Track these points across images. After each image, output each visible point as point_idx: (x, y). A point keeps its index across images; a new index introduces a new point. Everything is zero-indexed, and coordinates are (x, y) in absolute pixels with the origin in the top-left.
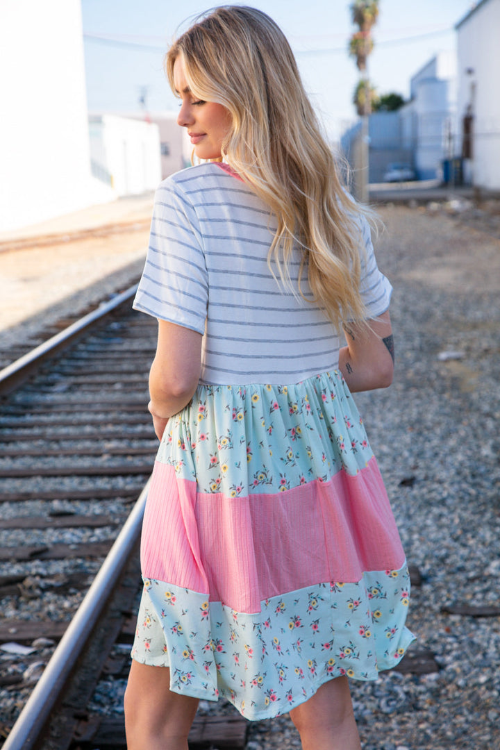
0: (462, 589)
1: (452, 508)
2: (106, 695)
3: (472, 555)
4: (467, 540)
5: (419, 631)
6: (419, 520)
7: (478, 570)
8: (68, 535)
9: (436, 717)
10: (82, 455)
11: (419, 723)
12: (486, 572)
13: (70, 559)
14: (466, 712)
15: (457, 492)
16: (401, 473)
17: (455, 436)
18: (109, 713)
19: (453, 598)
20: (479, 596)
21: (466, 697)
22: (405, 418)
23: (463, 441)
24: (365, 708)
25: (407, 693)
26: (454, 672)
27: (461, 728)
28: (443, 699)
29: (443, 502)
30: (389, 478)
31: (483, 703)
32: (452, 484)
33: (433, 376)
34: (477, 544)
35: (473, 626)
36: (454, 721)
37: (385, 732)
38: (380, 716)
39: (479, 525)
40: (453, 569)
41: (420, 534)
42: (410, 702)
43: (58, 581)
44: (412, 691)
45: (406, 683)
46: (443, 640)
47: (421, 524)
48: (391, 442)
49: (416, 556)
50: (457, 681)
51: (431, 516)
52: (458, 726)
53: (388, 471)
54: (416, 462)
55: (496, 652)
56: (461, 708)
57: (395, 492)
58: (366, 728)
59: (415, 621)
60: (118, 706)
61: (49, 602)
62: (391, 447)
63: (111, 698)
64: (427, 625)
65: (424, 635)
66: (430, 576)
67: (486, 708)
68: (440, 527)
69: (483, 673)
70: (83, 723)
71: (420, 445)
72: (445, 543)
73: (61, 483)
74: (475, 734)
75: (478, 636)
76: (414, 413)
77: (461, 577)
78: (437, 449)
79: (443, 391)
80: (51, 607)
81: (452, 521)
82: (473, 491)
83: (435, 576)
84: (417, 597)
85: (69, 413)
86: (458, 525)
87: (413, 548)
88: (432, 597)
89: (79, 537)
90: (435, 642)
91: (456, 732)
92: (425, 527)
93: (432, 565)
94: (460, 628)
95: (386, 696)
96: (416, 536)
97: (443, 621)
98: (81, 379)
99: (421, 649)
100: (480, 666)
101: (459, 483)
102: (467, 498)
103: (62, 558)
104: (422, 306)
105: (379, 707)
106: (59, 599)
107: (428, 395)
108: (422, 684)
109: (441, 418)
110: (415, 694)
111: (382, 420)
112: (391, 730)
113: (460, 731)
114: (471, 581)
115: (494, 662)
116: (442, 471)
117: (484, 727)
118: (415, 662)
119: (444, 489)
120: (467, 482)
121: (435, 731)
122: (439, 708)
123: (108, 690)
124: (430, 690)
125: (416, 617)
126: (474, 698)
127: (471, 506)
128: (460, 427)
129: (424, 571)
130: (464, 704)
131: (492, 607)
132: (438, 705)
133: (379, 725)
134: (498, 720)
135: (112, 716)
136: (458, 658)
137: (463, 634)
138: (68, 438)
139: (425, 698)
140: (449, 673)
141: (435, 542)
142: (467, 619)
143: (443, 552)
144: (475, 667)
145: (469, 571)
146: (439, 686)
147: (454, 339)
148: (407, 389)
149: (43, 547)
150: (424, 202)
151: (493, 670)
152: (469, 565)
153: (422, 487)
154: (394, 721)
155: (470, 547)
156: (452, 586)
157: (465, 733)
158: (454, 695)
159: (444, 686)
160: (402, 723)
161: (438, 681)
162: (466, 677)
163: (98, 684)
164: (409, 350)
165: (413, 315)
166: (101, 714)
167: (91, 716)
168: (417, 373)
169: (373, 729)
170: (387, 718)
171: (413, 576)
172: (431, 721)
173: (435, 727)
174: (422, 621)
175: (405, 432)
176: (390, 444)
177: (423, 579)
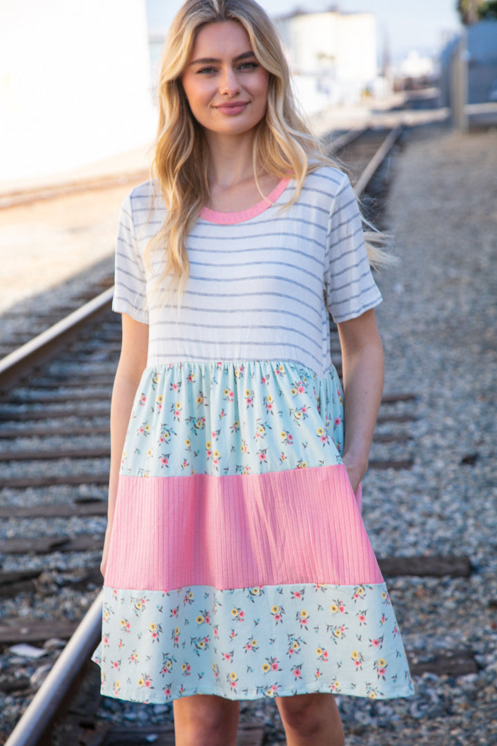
5: (463, 628)
8: (93, 525)
9: (471, 723)
11: (452, 728)
13: (92, 551)
16: (464, 450)
18: (118, 720)
22: (478, 385)
24: (394, 713)
25: (441, 697)
26: (494, 672)
27: (496, 734)
28: (479, 702)
30: (450, 456)
36: (489, 726)
37: (414, 739)
38: (410, 721)
41: (476, 518)
42: (443, 706)
43: (76, 576)
44: (447, 694)
45: (442, 685)
46: (487, 637)
47: (478, 507)
48: (458, 413)
49: (469, 544)
50: (496, 684)
51: (491, 498)
52: (493, 732)
53: (450, 447)
54: (482, 437)
57: (454, 471)
58: (393, 734)
59: (460, 617)
60: (128, 712)
61: (65, 599)
62: (456, 420)
63: (122, 705)
64: (473, 620)
65: (467, 632)
66: (482, 566)
70: (90, 731)
71: (489, 416)
76: (488, 379)
80: (68, 605)
83: (487, 565)
84: (464, 590)
85: (106, 385)
87: (466, 535)
88: (481, 589)
91: (490, 738)
92: (484, 510)
93: (485, 553)
95: (418, 699)
96: (471, 522)
97: (491, 617)
99: (462, 648)
103: (84, 550)
105: (409, 711)
106: (75, 595)
108: (458, 686)
110: (449, 697)
111: (452, 389)
112: (420, 736)
118: (453, 662)
121: (468, 738)
122: (474, 712)
124: (466, 693)
125: (461, 612)
129: (474, 560)
132: (473, 709)
133: (408, 731)
135: (122, 724)
138: (103, 414)
139: (460, 701)
140: (488, 674)
141: (492, 527)
146: (476, 688)
148: (483, 352)
149: (65, 538)
153: (486, 465)
154: (424, 727)
158: (491, 698)
159: (482, 688)
160: (433, 729)
161: (475, 683)
166: (111, 722)
167: (99, 723)
169: (401, 736)
170: (416, 723)
171: (461, 567)
172: (465, 726)
173: (467, 734)
174: (467, 617)
175: (475, 401)
176: (456, 416)
177: (472, 570)
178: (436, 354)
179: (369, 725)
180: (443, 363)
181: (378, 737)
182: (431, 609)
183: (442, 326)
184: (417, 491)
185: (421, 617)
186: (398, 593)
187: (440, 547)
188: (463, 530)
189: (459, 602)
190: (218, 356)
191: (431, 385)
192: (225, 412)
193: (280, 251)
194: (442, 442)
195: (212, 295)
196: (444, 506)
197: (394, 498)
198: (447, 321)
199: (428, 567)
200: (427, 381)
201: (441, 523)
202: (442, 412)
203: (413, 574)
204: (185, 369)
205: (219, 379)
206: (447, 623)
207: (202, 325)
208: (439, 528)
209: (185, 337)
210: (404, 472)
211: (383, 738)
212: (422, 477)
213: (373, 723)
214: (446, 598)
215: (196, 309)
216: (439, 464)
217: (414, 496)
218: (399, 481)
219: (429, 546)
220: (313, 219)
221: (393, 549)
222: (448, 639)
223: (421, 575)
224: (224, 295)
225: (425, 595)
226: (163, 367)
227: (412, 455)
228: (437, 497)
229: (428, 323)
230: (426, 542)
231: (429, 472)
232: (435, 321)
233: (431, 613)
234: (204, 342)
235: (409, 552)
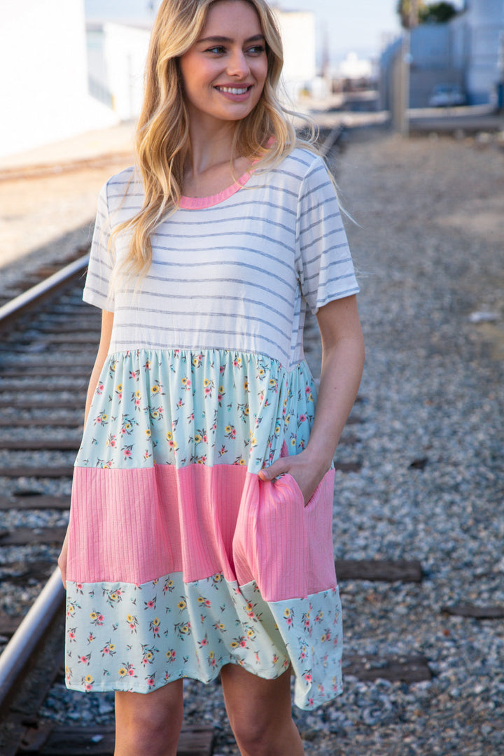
0: (467, 586)
1: (466, 494)
2: (60, 700)
3: (482, 549)
4: (479, 531)
5: (415, 634)
6: (427, 507)
7: (487, 566)
8: (33, 519)
9: (424, 730)
10: (55, 426)
11: (405, 736)
12: (496, 569)
13: (32, 545)
14: (457, 725)
15: (473, 476)
16: (412, 454)
17: (478, 411)
18: (63, 720)
19: (456, 597)
20: (485, 595)
21: (459, 708)
22: (425, 390)
23: (487, 417)
24: (346, 719)
25: (394, 703)
26: (448, 680)
27: (450, 743)
28: (433, 710)
29: (456, 488)
30: (398, 459)
31: (477, 716)
32: (468, 467)
33: (461, 341)
34: (489, 537)
35: (475, 629)
36: (443, 735)
37: (366, 746)
38: (362, 727)
39: (494, 515)
40: (459, 564)
41: (426, 523)
42: (396, 713)
43: (16, 570)
44: (400, 701)
45: (394, 691)
46: (440, 644)
47: (429, 513)
48: (406, 417)
49: (420, 549)
50: (450, 691)
51: (441, 504)
52: (447, 740)
53: (398, 451)
54: (430, 442)
55: (497, 659)
56: (452, 720)
57: (403, 475)
58: (345, 741)
59: (412, 622)
60: (73, 712)
61: (5, 594)
62: (404, 423)
63: (65, 703)
64: (424, 627)
65: (419, 639)
66: (433, 572)
67: (480, 721)
68: (450, 516)
69: (480, 682)
70: (32, 731)
71: (437, 421)
72: (453, 534)
73: (30, 458)
74: (465, 750)
75: (479, 640)
76: (435, 383)
77: (467, 573)
78: (456, 426)
79: (471, 359)
80: (8, 600)
81: (464, 509)
82: (491, 476)
83: (439, 571)
84: (416, 595)
85: (45, 377)
86: (471, 514)
87: (417, 540)
88: (433, 595)
89: (44, 520)
90: (431, 646)
91: (444, 747)
92: (434, 515)
93: (436, 559)
94: (460, 632)
95: (371, 705)
96: (421, 526)
97: (443, 623)
98: (62, 338)
99: (414, 654)
100: (477, 674)
101: (477, 466)
102: (484, 483)
103: (24, 545)
104: (458, 257)
105: (361, 717)
106: (16, 591)
107: (454, 363)
108: (412, 693)
109: (466, 390)
110: (402, 704)
111: (398, 392)
112: (373, 743)
113: (449, 747)
114: (477, 578)
115: (494, 670)
116: (459, 452)
117: (476, 742)
118: (406, 669)
119: (459, 473)
120: (485, 465)
121: (422, 746)
122: (427, 720)
123: (64, 694)
124: (419, 700)
125: (413, 617)
126: (467, 710)
127: (487, 493)
128: (486, 400)
129: (426, 565)
130: (455, 717)
131: (499, 608)
132: (427, 717)
133: (360, 738)
134: (492, 735)
135: (66, 723)
136: (453, 665)
137: (463, 638)
138: (41, 406)
139: (414, 708)
140: (442, 682)
141: (442, 533)
142: (469, 620)
143: (450, 545)
144: (472, 675)
145: (476, 567)
146: (430, 696)
147: (489, 297)
148: (429, 356)
149: (4, 531)
150: (472, 132)
151: (491, 679)
152: (477, 560)
153: (435, 470)
154: (377, 734)
155: (481, 539)
156: (456, 583)
157: (454, 748)
158: (445, 706)
159: (436, 696)
160: (385, 736)
161: (429, 690)
162: (461, 687)
163: (52, 687)
164: (437, 309)
165: (447, 268)
166: (54, 721)
167: (42, 722)
168: (443, 337)
169: (353, 742)
170: (369, 730)
171: (413, 572)
172: (418, 734)
173: (421, 741)
174: (419, 623)
175: (422, 406)
176: (404, 420)
177: (424, 575)
178: (382, 357)
179: (321, 730)
180: (389, 365)
181: (330, 743)
182: (382, 613)
183: (388, 328)
184: (366, 494)
185: (371, 621)
186: (349, 597)
187: (391, 551)
188: (413, 535)
189: (411, 608)
190: (175, 343)
191: (378, 388)
192: (183, 402)
193: (244, 236)
194: (390, 445)
195: (172, 280)
196: (394, 510)
197: (343, 501)
198: (392, 323)
199: (379, 572)
200: (373, 384)
201: (390, 527)
202: (389, 416)
203: (364, 579)
204: (142, 356)
205: (177, 368)
206: (398, 629)
207: (161, 311)
208: (389, 532)
209: (143, 323)
210: (352, 474)
211: (334, 745)
212: (371, 480)
213: (326, 728)
214: (397, 603)
215: (156, 295)
216: (388, 468)
217: (362, 499)
218: (347, 484)
219: (379, 550)
220: (280, 203)
221: (344, 552)
222: (400, 645)
223: (372, 580)
224: (185, 281)
225: (376, 599)
226: (121, 354)
227: (360, 456)
228: (386, 501)
229: (373, 325)
230: (376, 546)
231: (377, 476)
232: (380, 323)
233: (381, 618)
234: (162, 328)
235: (359, 556)
